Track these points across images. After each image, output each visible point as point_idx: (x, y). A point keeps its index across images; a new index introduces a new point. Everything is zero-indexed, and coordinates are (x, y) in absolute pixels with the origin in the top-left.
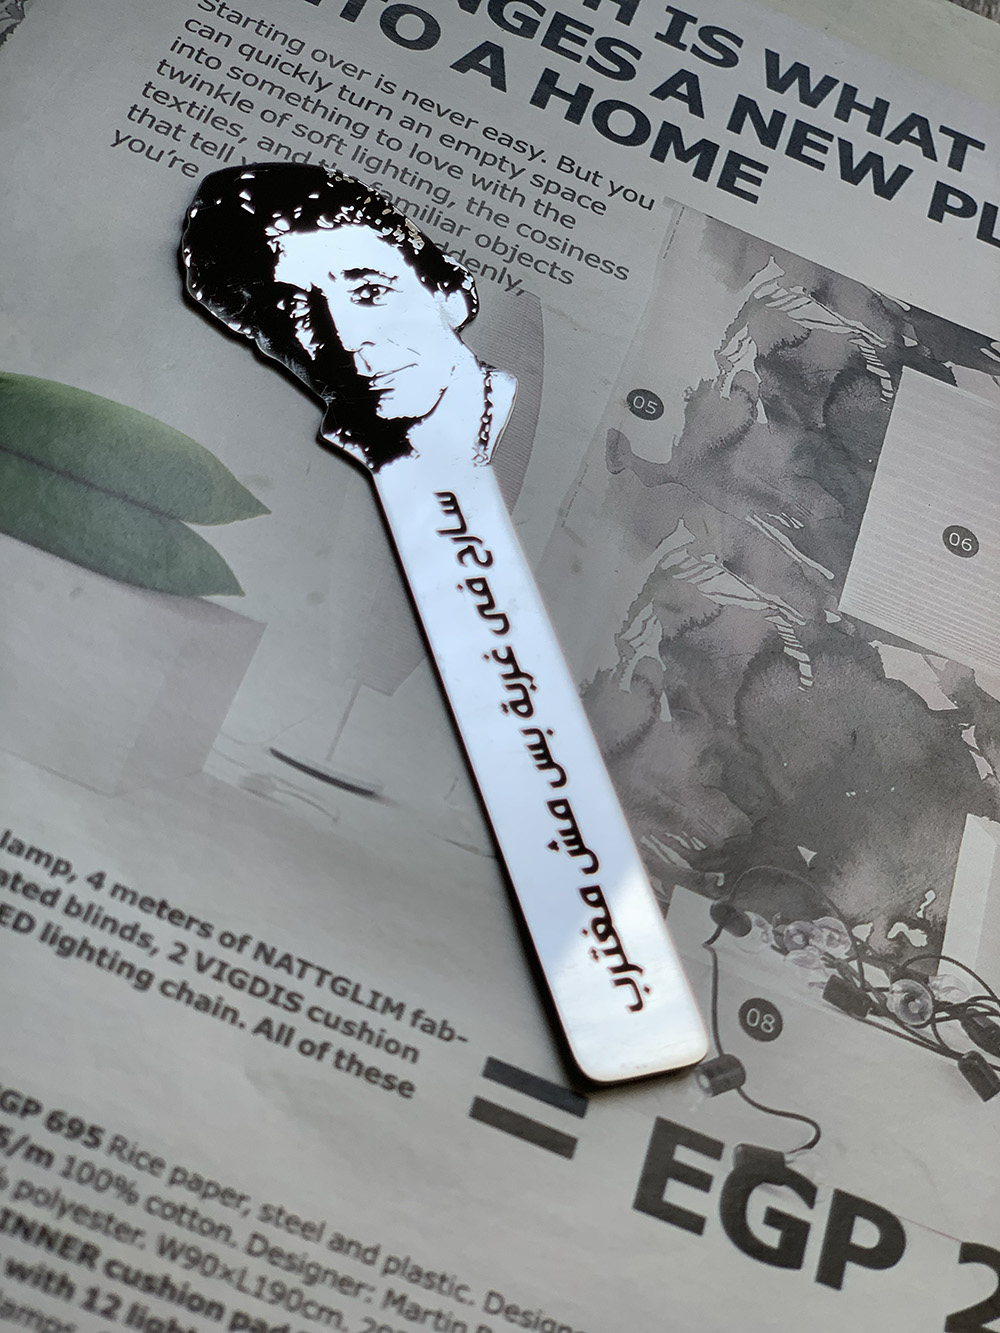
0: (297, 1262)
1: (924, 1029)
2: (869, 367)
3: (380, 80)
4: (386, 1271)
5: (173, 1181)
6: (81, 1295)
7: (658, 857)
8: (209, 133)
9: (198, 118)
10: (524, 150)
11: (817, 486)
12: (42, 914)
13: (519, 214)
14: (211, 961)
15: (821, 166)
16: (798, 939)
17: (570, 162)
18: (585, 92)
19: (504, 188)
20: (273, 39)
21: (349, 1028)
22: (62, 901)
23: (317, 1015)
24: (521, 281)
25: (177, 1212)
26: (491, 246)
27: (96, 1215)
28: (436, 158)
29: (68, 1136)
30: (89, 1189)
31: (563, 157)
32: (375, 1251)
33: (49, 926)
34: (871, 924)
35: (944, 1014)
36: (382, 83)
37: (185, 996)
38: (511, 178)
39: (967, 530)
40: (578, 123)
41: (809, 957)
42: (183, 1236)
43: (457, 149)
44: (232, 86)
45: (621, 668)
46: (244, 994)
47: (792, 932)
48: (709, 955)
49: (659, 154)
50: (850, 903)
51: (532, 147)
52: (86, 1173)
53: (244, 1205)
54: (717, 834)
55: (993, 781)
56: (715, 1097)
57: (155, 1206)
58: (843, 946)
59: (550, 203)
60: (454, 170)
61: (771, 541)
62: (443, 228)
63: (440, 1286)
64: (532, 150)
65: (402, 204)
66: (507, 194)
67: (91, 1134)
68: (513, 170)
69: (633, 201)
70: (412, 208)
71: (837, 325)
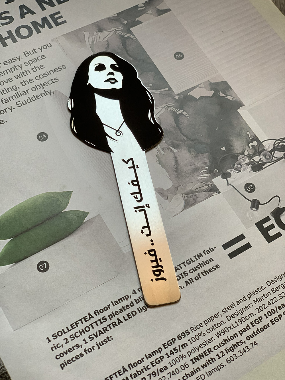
0: (237, 313)
1: (273, 159)
2: (125, 36)
4: (249, 298)
5: (206, 324)
6: (217, 358)
7: (204, 178)
10: (16, 60)
12: (134, 308)
13: (32, 75)
16: (239, 166)
17: (26, 53)
18: (9, 32)
19: (23, 73)
21: (198, 267)
22: (134, 302)
23: (191, 271)
24: (50, 90)
26: (36, 89)
28: (4, 81)
29: (184, 337)
30: (197, 341)
31: (24, 53)
33: (138, 308)
34: (246, 150)
35: (273, 153)
38: (21, 69)
39: (177, 52)
40: (17, 41)
41: (244, 167)
43: (5, 74)
45: (158, 150)
47: (237, 166)
48: (230, 186)
49: (38, 31)
50: (239, 150)
51: (16, 57)
53: (219, 314)
54: (207, 162)
55: (234, 99)
56: (259, 210)
57: (209, 331)
58: (246, 159)
59: (34, 67)
60: (10, 80)
62: (24, 95)
63: (259, 291)
64: (17, 58)
65: (11, 98)
66: (25, 74)
67: (186, 333)
68: (20, 67)
69: (47, 48)
70: (14, 97)
71: (110, 33)
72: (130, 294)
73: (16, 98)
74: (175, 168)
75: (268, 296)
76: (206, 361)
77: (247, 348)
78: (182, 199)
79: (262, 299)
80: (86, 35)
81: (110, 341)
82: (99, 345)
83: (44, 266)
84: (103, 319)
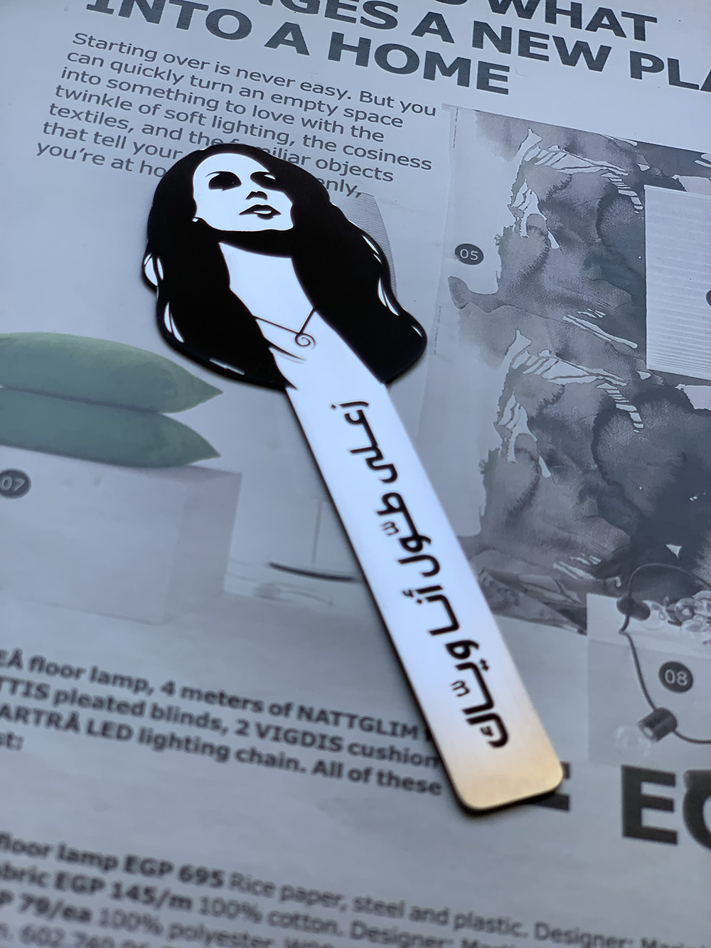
0: (391, 936)
2: (620, 192)
3: (217, 66)
4: (457, 926)
5: (284, 898)
7: (566, 574)
8: (105, 131)
9: (95, 121)
10: (333, 94)
11: (607, 284)
12: (136, 723)
13: (342, 139)
14: (268, 728)
15: (546, 58)
16: (686, 612)
17: (368, 95)
18: (365, 43)
19: (327, 123)
20: (133, 54)
21: (381, 754)
22: (148, 710)
23: (356, 749)
24: (356, 187)
25: (294, 920)
26: (329, 166)
27: (234, 937)
28: (272, 113)
29: (198, 883)
30: (224, 918)
31: (362, 92)
32: (445, 913)
33: (143, 731)
36: (219, 68)
37: (256, 758)
38: (329, 115)
40: (366, 66)
41: (698, 624)
42: (302, 936)
43: (285, 103)
44: (113, 93)
45: (505, 445)
46: (298, 747)
47: (680, 608)
48: (626, 638)
49: (429, 75)
51: (338, 90)
52: (218, 907)
53: (341, 902)
54: (606, 549)
56: (659, 742)
57: (275, 919)
59: (362, 127)
60: (287, 119)
61: (586, 331)
63: (500, 928)
64: (339, 92)
66: (330, 127)
67: (214, 877)
68: (329, 109)
69: (421, 112)
71: (589, 167)
72: (156, 683)
74: (515, 508)
81: (9, 745)
83: (14, 483)
84: (39, 688)
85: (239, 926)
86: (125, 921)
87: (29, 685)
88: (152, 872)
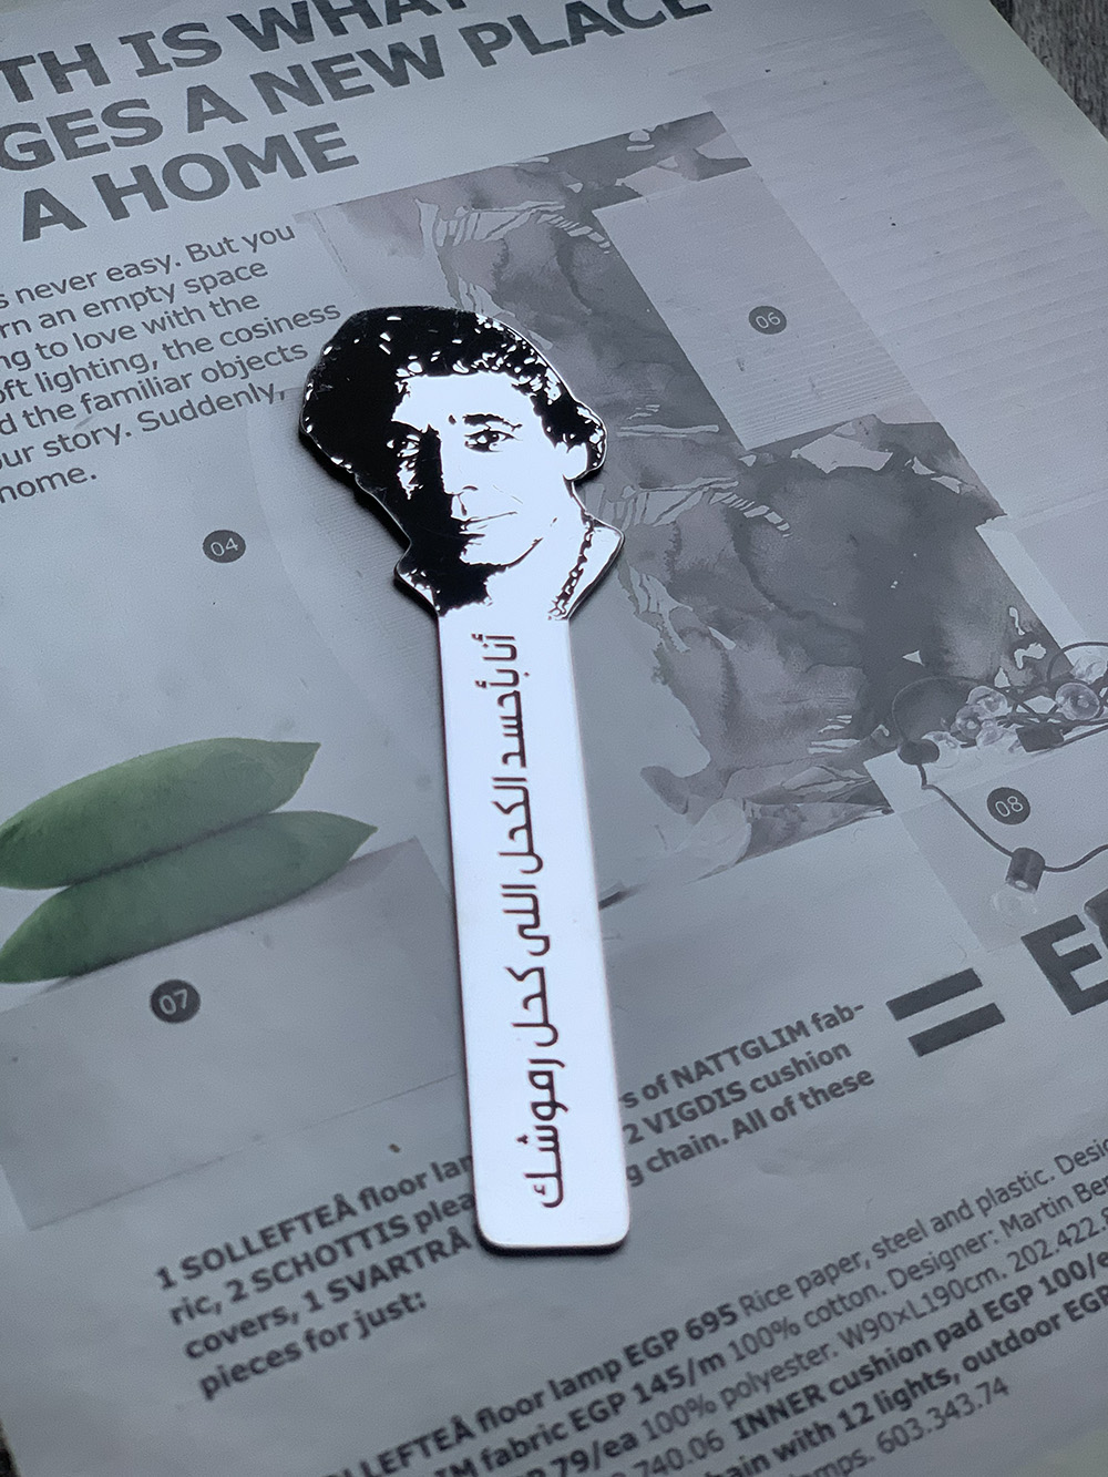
0: (931, 1263)
1: (1105, 712)
2: (571, 234)
4: (985, 1211)
5: (805, 1292)
6: (839, 1425)
7: (831, 753)
10: (155, 268)
11: (636, 365)
13: (211, 327)
14: (658, 1116)
15: (368, 89)
16: (971, 725)
17: (197, 248)
18: (141, 172)
19: (176, 315)
21: (788, 1074)
23: (760, 1085)
24: (272, 385)
25: (830, 1308)
26: (221, 375)
27: (787, 1362)
28: (100, 333)
29: (712, 1331)
30: (764, 1351)
31: (188, 248)
32: (965, 1205)
34: (1001, 670)
35: (1104, 690)
37: (670, 1159)
38: (171, 302)
39: (762, 308)
40: (166, 206)
41: (991, 732)
42: (852, 1320)
43: (107, 311)
45: (665, 634)
46: (702, 1119)
47: (963, 724)
48: (933, 791)
49: (249, 181)
50: (975, 669)
51: (157, 259)
52: (750, 1344)
53: (861, 1259)
54: (847, 698)
55: (967, 489)
56: (1039, 890)
57: (813, 1319)
58: (1000, 704)
59: (221, 299)
60: (125, 332)
61: (652, 437)
62: (171, 391)
63: (1024, 1187)
64: (159, 261)
65: (121, 397)
66: (184, 318)
67: (724, 1314)
68: (165, 292)
69: (275, 241)
70: (132, 394)
71: (516, 217)
73: (140, 399)
74: (726, 706)
75: (1059, 1209)
76: (796, 1433)
77: (966, 1402)
78: (743, 817)
79: (1035, 1219)
80: (428, 212)
81: (411, 1310)
82: (369, 1323)
83: (178, 1000)
84: (392, 1225)
85: (783, 1351)
86: (674, 1419)
87: (379, 1227)
88: (660, 1351)
